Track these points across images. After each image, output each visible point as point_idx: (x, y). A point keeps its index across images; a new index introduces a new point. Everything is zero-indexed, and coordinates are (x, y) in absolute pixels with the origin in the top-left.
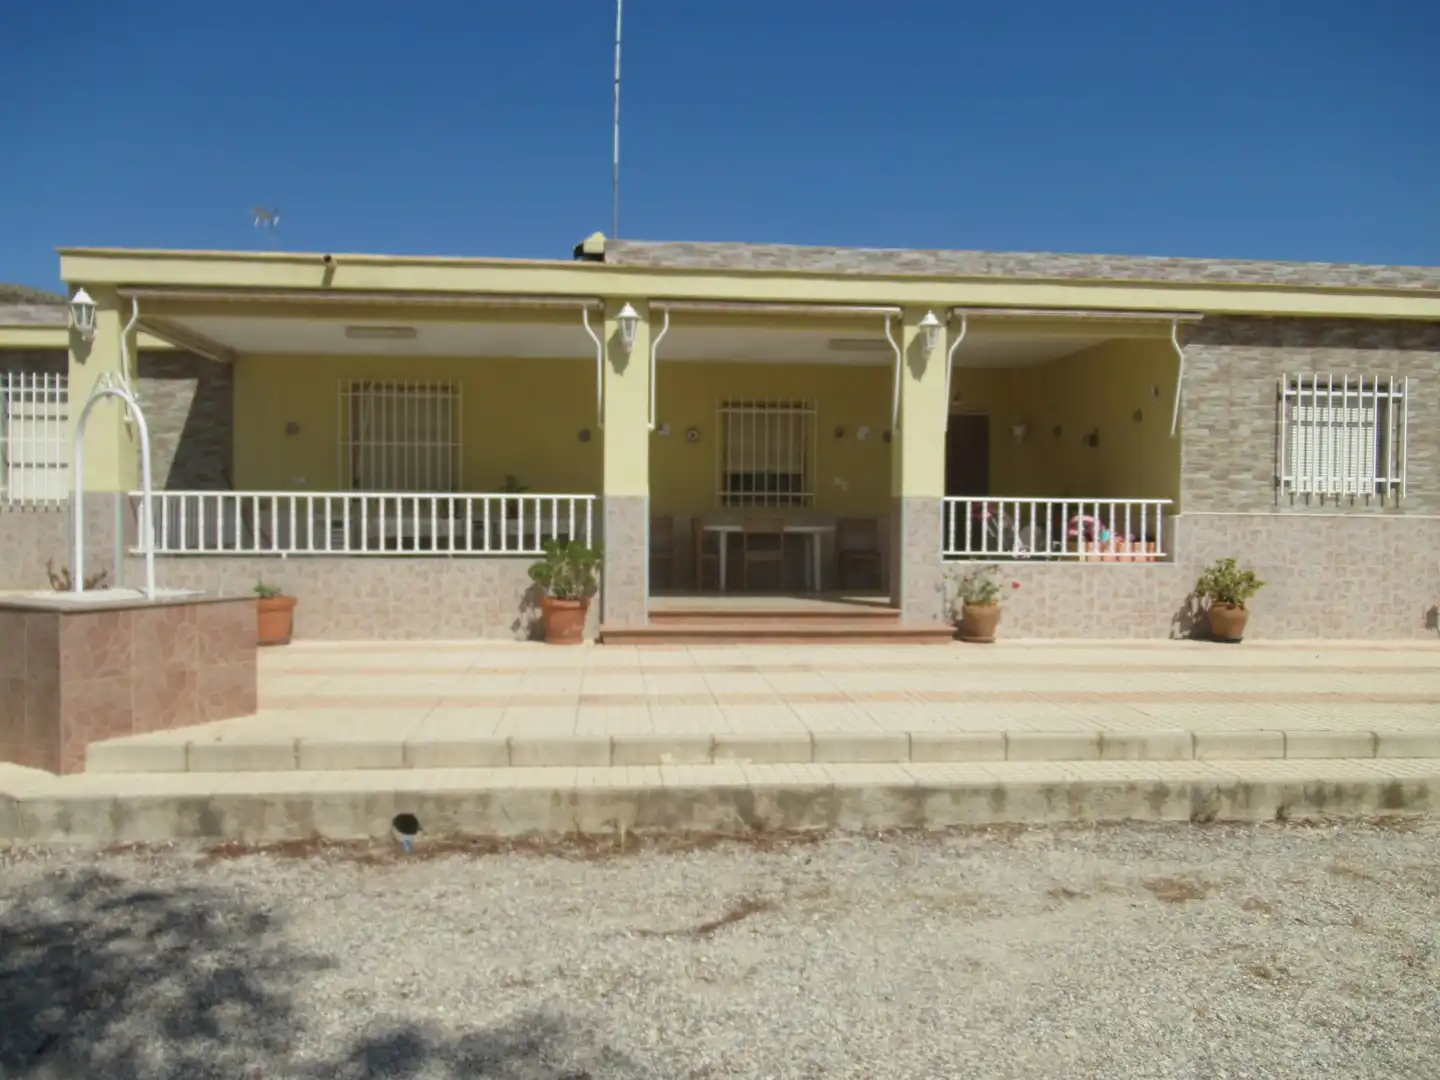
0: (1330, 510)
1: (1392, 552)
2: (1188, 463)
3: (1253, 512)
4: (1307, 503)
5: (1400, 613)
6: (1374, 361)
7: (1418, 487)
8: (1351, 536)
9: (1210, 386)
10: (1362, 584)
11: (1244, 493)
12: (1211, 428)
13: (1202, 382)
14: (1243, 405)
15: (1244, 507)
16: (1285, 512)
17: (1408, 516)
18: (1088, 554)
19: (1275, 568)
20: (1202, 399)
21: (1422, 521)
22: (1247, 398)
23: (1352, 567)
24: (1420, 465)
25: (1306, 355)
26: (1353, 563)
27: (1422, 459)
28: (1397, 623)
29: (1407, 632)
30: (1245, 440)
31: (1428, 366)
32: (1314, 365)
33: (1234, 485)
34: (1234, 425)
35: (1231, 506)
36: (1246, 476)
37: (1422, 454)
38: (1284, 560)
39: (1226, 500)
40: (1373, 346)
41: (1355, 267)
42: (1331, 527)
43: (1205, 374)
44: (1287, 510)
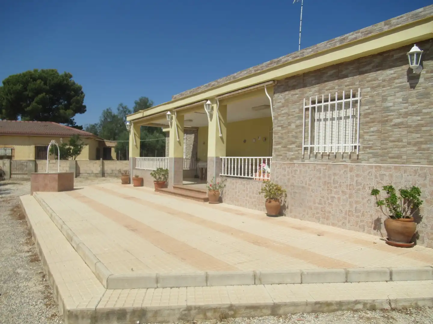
0: (325, 160)
1: (354, 183)
2: (275, 142)
3: (295, 162)
4: (316, 157)
5: (358, 217)
6: (346, 84)
7: (370, 148)
8: (335, 174)
9: (282, 109)
10: (339, 199)
11: (292, 153)
12: (281, 126)
13: (279, 108)
14: (292, 115)
15: (292, 159)
16: (307, 162)
17: (363, 164)
18: (256, 177)
19: (303, 187)
20: (279, 115)
21: (371, 167)
22: (294, 111)
23: (335, 190)
24: (370, 136)
25: (316, 88)
26: (336, 188)
27: (373, 132)
28: (357, 223)
29: (362, 229)
30: (294, 129)
31: (375, 79)
32: (320, 92)
33: (290, 150)
34: (289, 124)
35: (288, 159)
36: (293, 146)
37: (372, 129)
38: (306, 184)
39: (286, 156)
40: (346, 76)
41: (338, 38)
42: (326, 169)
43: (280, 104)
44: (308, 160)
